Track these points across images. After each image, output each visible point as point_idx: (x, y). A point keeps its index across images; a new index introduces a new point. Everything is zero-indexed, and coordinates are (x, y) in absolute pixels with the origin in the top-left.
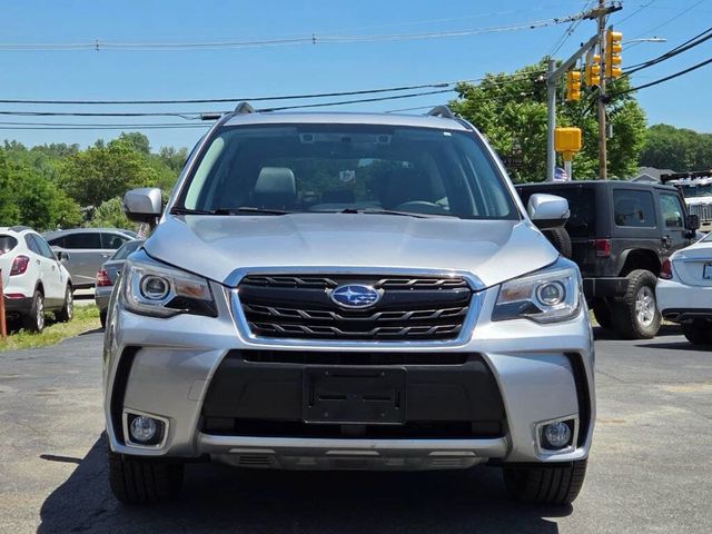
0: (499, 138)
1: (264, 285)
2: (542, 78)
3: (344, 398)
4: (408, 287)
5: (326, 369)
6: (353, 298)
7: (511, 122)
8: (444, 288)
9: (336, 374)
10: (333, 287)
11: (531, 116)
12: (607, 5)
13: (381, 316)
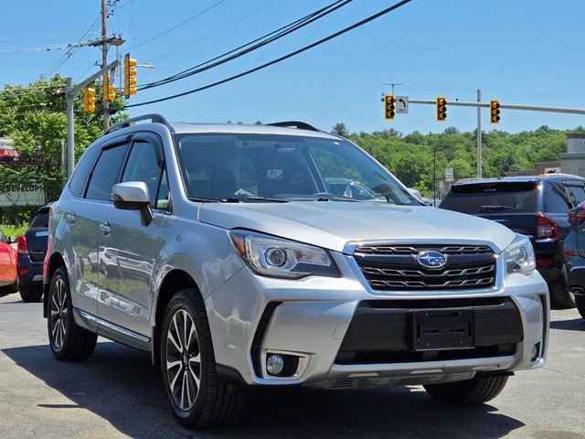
0: (24, 140)
1: (371, 253)
2: (58, 91)
3: (437, 331)
4: (460, 253)
5: (426, 312)
6: (431, 260)
7: (34, 127)
8: (481, 252)
9: (433, 315)
10: (417, 253)
11: (51, 124)
12: (109, 36)
13: (450, 273)
